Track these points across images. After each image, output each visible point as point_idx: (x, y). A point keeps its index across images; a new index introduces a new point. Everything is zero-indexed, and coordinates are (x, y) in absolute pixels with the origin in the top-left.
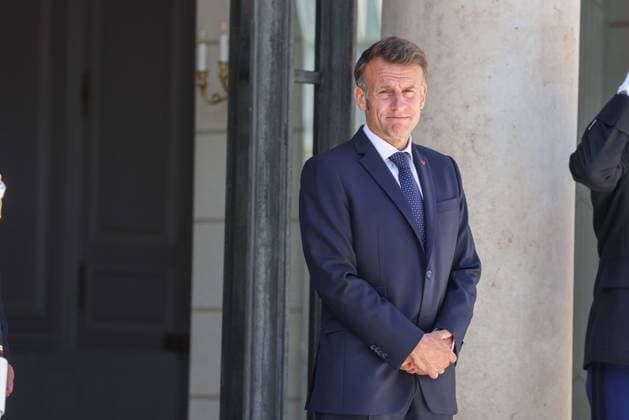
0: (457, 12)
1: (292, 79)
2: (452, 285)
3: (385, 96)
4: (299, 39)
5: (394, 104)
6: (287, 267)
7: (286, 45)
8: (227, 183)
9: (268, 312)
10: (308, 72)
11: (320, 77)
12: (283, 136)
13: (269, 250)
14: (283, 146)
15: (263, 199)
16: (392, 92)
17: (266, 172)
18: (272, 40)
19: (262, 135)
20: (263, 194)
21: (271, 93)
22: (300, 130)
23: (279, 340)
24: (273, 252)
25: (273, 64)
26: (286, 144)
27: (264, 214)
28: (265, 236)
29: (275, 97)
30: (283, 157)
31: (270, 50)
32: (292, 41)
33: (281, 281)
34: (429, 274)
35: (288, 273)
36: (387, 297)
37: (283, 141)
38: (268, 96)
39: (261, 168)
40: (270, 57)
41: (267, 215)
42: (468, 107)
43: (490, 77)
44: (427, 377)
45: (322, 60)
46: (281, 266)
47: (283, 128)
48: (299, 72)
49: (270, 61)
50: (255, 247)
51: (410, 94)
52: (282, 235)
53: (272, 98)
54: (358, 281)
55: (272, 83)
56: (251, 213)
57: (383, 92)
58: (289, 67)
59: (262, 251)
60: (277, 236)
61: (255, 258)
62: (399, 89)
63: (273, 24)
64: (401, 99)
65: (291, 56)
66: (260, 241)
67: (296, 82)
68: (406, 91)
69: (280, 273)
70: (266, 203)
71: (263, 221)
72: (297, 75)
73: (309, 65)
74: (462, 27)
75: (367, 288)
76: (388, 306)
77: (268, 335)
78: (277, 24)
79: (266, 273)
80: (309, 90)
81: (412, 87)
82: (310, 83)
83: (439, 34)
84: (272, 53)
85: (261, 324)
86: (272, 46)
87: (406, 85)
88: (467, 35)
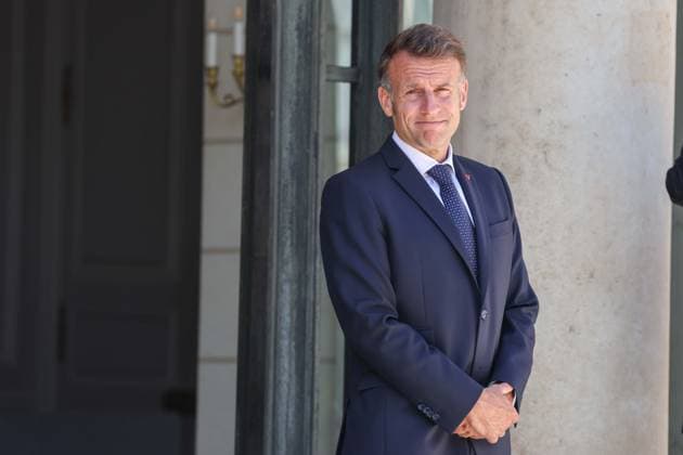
1: (323, 77)
2: (507, 327)
3: (413, 96)
4: (332, 28)
5: (424, 106)
6: (318, 308)
7: (316, 34)
8: (243, 205)
9: (293, 363)
10: (343, 68)
11: (357, 75)
12: (312, 147)
13: (295, 286)
14: (312, 159)
15: (288, 225)
16: (422, 93)
17: (291, 191)
18: (298, 28)
19: (286, 144)
20: (287, 217)
21: (298, 94)
22: (333, 139)
23: (308, 398)
24: (299, 288)
25: (300, 57)
26: (316, 156)
27: (289, 243)
28: (290, 269)
29: (302, 98)
30: (312, 172)
31: (296, 41)
32: (323, 30)
33: (309, 325)
34: (484, 314)
35: (318, 314)
36: (436, 344)
37: (312, 152)
38: (295, 98)
39: (286, 186)
40: (296, 49)
41: (292, 244)
42: (540, 111)
43: (566, 75)
44: (484, 442)
45: (360, 54)
46: (309, 307)
47: (312, 136)
48: (332, 67)
49: (296, 55)
50: (277, 284)
51: (444, 93)
53: (298, 100)
54: (400, 327)
55: (298, 81)
56: (272, 241)
57: (411, 92)
58: (319, 62)
59: (286, 288)
60: (306, 269)
61: (277, 297)
62: (430, 88)
63: (300, 10)
64: (433, 99)
65: (322, 48)
66: (284, 277)
67: (328, 80)
68: (440, 89)
69: (309, 315)
70: (290, 228)
71: (288, 251)
72: (328, 72)
73: (344, 59)
74: (532, 14)
75: (412, 334)
76: (437, 357)
77: (293, 392)
78: (304, 8)
79: (291, 315)
80: (344, 90)
81: (447, 84)
82: (345, 81)
83: (504, 21)
84: (299, 46)
85: (285, 378)
86: (299, 37)
87: (439, 81)
88: (539, 23)
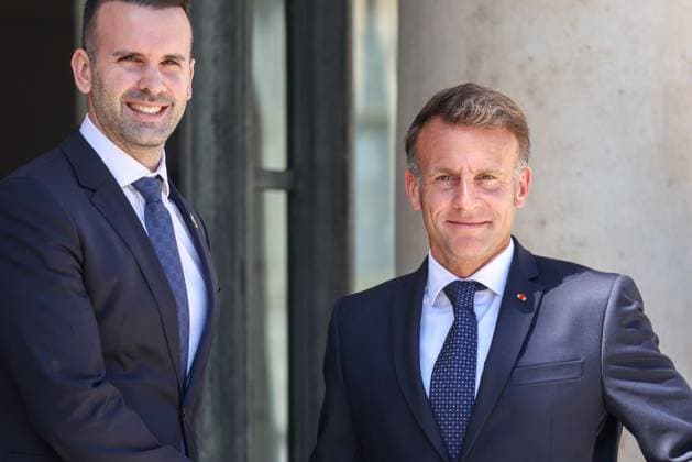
0: (521, 67)
1: (250, 185)
3: (445, 185)
7: (239, 128)
10: (275, 174)
11: (294, 180)
14: (238, 294)
18: (216, 120)
21: (216, 207)
22: (260, 267)
25: (218, 159)
26: (243, 290)
28: (211, 445)
31: (212, 137)
37: (237, 285)
38: (213, 212)
40: (213, 148)
42: (543, 223)
43: (579, 174)
47: (237, 265)
48: (260, 172)
49: (213, 155)
52: (239, 441)
55: (217, 190)
63: (216, 94)
67: (254, 189)
72: (256, 178)
73: (274, 156)
74: (531, 92)
78: (222, 93)
80: (276, 205)
82: (278, 188)
84: (217, 143)
86: (216, 131)
88: (541, 105)
